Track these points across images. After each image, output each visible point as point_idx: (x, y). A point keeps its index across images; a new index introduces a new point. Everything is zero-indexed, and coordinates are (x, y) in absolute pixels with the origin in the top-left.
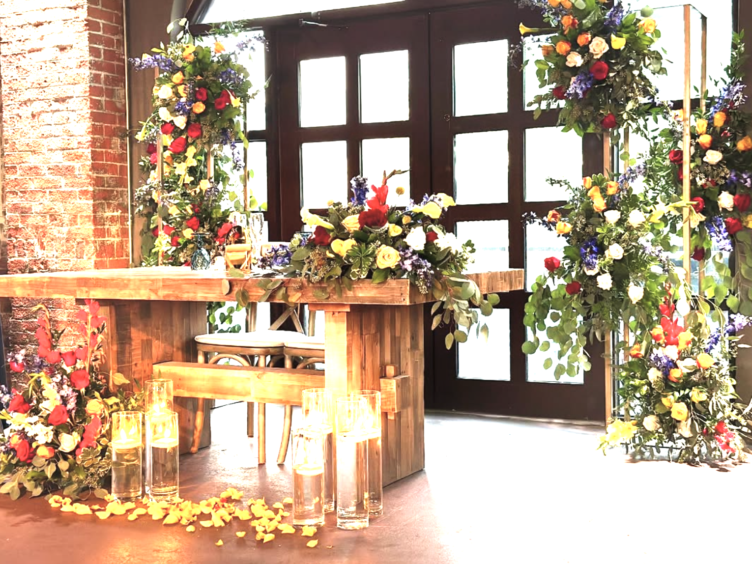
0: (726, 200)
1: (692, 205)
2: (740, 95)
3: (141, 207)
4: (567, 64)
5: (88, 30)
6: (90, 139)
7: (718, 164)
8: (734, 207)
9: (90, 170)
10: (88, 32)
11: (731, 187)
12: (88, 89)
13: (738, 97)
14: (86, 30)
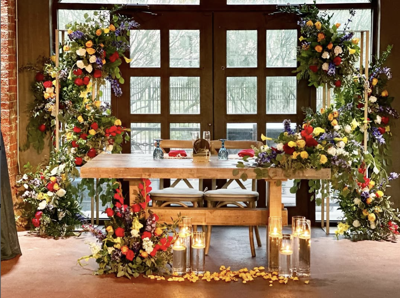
0: (379, 119)
1: (369, 122)
2: (389, 73)
3: (38, 113)
4: (322, 57)
5: (7, 6)
6: (8, 73)
7: (375, 103)
8: (381, 122)
9: (8, 91)
10: (7, 7)
11: (381, 113)
12: (7, 42)
13: (389, 74)
14: (6, 6)
